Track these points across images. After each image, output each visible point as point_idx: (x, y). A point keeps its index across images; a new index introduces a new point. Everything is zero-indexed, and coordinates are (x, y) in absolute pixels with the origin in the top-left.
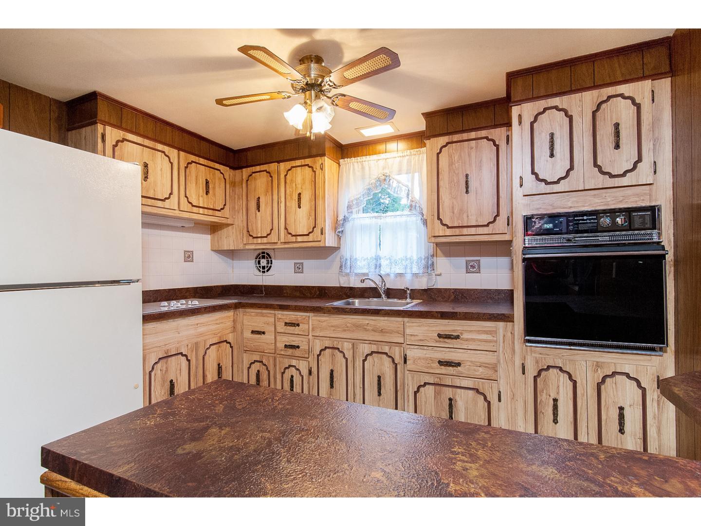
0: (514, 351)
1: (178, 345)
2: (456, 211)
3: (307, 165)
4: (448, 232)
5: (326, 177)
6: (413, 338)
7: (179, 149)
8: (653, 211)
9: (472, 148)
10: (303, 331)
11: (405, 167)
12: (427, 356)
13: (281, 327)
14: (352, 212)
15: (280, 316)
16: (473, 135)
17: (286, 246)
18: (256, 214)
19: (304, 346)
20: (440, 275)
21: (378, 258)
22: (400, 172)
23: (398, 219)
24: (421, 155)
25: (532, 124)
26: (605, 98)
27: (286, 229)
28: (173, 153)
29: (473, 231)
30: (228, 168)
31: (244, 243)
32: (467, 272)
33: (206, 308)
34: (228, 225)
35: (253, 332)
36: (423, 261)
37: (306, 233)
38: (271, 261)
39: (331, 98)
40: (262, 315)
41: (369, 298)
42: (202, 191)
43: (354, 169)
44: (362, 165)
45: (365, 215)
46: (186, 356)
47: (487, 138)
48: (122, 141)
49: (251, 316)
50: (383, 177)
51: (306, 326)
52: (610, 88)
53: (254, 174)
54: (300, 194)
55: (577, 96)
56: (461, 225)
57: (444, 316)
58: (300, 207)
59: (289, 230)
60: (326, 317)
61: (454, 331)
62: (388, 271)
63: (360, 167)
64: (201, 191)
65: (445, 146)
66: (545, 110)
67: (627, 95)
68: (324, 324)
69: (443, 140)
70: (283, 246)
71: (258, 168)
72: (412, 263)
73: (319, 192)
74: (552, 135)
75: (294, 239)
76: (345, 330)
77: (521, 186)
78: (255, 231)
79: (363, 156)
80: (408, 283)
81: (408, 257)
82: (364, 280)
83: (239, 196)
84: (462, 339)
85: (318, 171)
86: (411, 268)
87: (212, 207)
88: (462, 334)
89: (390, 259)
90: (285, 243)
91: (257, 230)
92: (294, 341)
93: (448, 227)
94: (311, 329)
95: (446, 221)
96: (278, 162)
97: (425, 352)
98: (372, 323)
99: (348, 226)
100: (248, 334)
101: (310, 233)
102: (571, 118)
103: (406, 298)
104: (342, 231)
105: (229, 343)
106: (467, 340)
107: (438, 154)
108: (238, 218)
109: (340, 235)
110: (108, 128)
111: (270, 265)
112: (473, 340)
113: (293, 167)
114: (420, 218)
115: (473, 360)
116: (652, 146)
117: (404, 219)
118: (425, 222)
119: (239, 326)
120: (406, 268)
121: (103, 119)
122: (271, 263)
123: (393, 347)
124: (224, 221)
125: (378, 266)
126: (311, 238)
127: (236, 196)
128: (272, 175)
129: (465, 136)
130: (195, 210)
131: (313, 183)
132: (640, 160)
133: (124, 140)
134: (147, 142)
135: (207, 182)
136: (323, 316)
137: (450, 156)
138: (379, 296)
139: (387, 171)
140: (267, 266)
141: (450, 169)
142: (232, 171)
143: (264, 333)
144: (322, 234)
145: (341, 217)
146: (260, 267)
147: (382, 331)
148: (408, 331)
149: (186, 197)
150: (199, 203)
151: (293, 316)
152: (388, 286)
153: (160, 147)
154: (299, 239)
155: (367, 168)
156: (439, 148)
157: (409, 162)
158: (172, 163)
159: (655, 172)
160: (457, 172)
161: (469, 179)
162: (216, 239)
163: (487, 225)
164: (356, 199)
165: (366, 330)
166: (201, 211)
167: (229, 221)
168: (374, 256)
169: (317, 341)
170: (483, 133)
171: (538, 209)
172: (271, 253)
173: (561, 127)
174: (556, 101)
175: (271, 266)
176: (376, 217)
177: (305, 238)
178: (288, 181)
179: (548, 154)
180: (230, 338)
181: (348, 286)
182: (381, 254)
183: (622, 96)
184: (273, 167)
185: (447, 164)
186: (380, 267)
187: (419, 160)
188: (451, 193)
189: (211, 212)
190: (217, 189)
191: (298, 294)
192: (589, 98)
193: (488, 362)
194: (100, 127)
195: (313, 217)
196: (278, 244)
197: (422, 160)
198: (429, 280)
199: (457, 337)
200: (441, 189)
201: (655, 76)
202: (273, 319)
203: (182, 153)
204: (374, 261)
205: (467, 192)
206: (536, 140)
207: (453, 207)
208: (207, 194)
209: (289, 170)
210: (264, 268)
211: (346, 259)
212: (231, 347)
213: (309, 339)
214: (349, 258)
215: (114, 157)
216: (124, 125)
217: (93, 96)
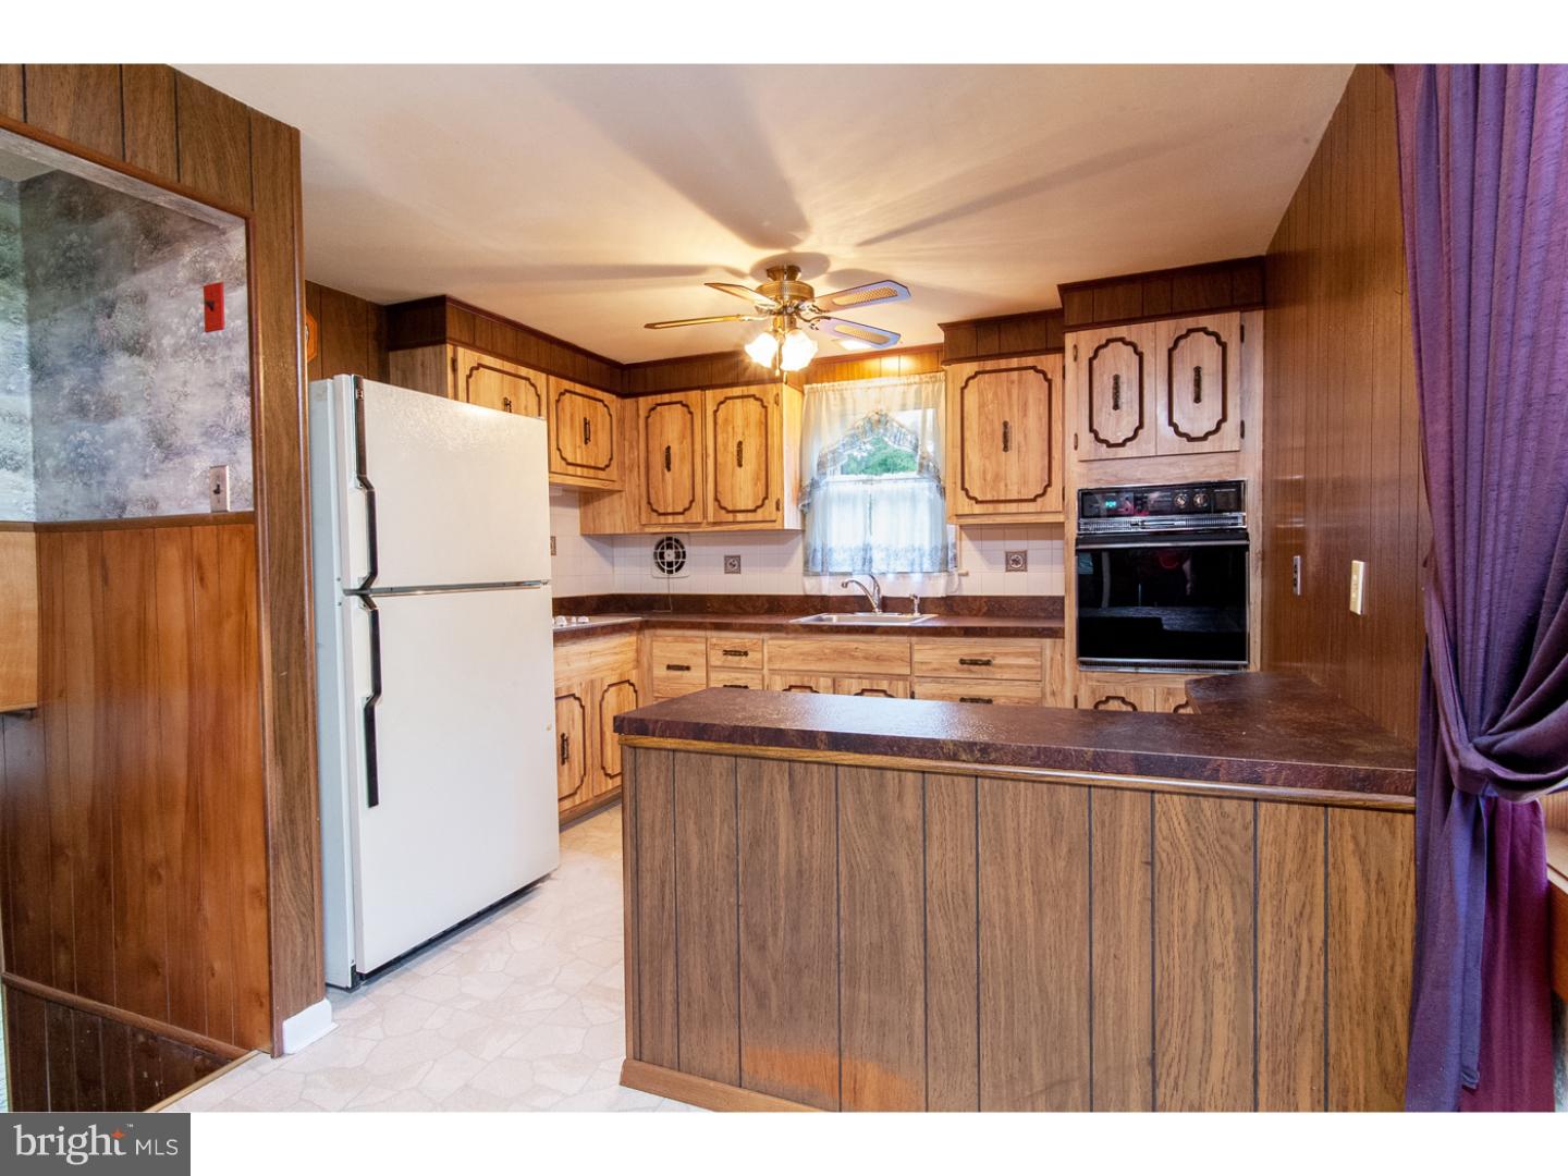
0: (1064, 678)
1: (569, 683)
2: (989, 477)
3: (753, 396)
4: (978, 509)
5: (784, 417)
6: (924, 667)
7: (549, 372)
8: (1238, 486)
9: (1013, 382)
10: (754, 663)
11: (911, 400)
12: (944, 692)
13: (717, 658)
14: (825, 474)
15: (714, 641)
16: (1014, 362)
17: (717, 528)
18: (663, 474)
19: (755, 685)
20: (967, 574)
21: (867, 549)
22: (904, 408)
23: (901, 485)
24: (937, 384)
25: (1091, 361)
26: (1184, 332)
27: (716, 499)
28: (540, 378)
29: (1013, 507)
30: (614, 397)
31: (643, 523)
32: (1007, 570)
33: (603, 627)
34: (611, 492)
35: (669, 667)
36: (939, 553)
37: (751, 507)
38: (684, 553)
39: (809, 321)
40: (686, 640)
41: (852, 612)
42: (579, 440)
43: (827, 399)
44: (842, 395)
45: (845, 477)
46: (578, 699)
47: (1034, 368)
48: (477, 368)
49: (665, 641)
50: (876, 417)
51: (759, 656)
52: (1190, 319)
53: (659, 408)
54: (740, 443)
55: (1150, 325)
56: (995, 498)
57: (968, 632)
58: (740, 465)
59: (722, 501)
60: (792, 639)
61: (983, 654)
62: (883, 568)
63: (838, 396)
64: (578, 438)
65: (973, 377)
66: (1109, 341)
67: (1210, 329)
68: (788, 651)
69: (970, 368)
70: (710, 529)
71: (666, 398)
72: (922, 556)
73: (774, 441)
74: (1116, 378)
75: (730, 517)
76: (821, 659)
77: (1076, 448)
78: (662, 503)
79: (843, 379)
80: (914, 587)
81: (917, 546)
82: (847, 584)
83: (631, 443)
84: (994, 666)
85: (771, 406)
86: (921, 564)
87: (593, 464)
88: (994, 658)
89: (888, 550)
90: (715, 524)
91: (665, 501)
92: (737, 679)
93: (977, 502)
94: (766, 659)
95: (975, 493)
96: (703, 388)
97: (941, 686)
98: (862, 646)
99: (819, 494)
100: (660, 671)
101: (758, 507)
102: (1141, 356)
103: (912, 612)
104: (808, 504)
105: (632, 685)
106: (1001, 667)
107: (963, 389)
108: (630, 481)
109: (806, 510)
110: (461, 350)
111: (680, 560)
112: (1010, 666)
113: (727, 398)
114: (935, 485)
115: (1009, 694)
116: (1238, 401)
117: (910, 484)
118: (942, 491)
119: (645, 660)
120: (912, 564)
121: (453, 336)
122: (684, 557)
123: (895, 682)
124: (610, 486)
125: (867, 561)
126: (759, 515)
127: (627, 444)
128: (692, 410)
129: (1003, 363)
130: (571, 469)
131: (763, 427)
132: (1224, 419)
133: (480, 366)
134: (508, 366)
135: (586, 423)
136: (786, 639)
137: (981, 393)
138: (870, 609)
139: (882, 407)
140: (677, 563)
141: (980, 414)
142: (619, 400)
143: (688, 668)
144: (778, 509)
145: (807, 482)
146: (663, 563)
147: (878, 659)
148: (917, 657)
149: (559, 449)
150: (576, 459)
151: (737, 641)
152: (884, 593)
153: (523, 371)
154: (740, 517)
155: (849, 402)
156: (965, 378)
157: (918, 393)
158: (538, 396)
159: (1242, 435)
160: (990, 417)
161: (1009, 430)
162: (590, 515)
163: (1034, 500)
164: (833, 452)
165: (853, 657)
166: (579, 471)
167: (616, 487)
168: (861, 545)
169: (778, 678)
170: (1029, 361)
171: (1097, 481)
172: (683, 540)
173: (1129, 367)
174: (1121, 331)
175: (683, 563)
176: (864, 482)
177: (750, 517)
178: (720, 421)
179: (1112, 404)
180: (634, 677)
181: (818, 594)
182: (873, 540)
183: (1204, 330)
184: (693, 396)
185: (977, 405)
186: (871, 561)
187: (933, 391)
188: (981, 450)
189: (592, 472)
190: (600, 433)
191: (732, 608)
192: (1165, 330)
193: (1029, 696)
194: (449, 348)
195: (763, 481)
196: (703, 525)
197: (939, 391)
198: (949, 583)
199: (988, 663)
200: (967, 444)
201: (1245, 307)
202: (703, 647)
203: (552, 378)
204: (862, 553)
205: (1006, 449)
206: (1095, 384)
207: (984, 472)
208: (586, 443)
209: (722, 403)
210: (670, 564)
211: (815, 550)
212: (636, 691)
213: (763, 677)
214: (819, 548)
215: (468, 401)
216: (478, 344)
217: (440, 302)
